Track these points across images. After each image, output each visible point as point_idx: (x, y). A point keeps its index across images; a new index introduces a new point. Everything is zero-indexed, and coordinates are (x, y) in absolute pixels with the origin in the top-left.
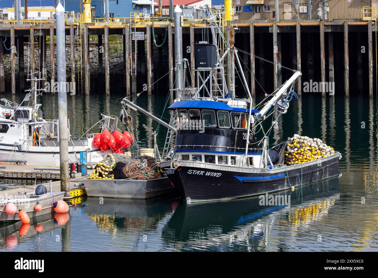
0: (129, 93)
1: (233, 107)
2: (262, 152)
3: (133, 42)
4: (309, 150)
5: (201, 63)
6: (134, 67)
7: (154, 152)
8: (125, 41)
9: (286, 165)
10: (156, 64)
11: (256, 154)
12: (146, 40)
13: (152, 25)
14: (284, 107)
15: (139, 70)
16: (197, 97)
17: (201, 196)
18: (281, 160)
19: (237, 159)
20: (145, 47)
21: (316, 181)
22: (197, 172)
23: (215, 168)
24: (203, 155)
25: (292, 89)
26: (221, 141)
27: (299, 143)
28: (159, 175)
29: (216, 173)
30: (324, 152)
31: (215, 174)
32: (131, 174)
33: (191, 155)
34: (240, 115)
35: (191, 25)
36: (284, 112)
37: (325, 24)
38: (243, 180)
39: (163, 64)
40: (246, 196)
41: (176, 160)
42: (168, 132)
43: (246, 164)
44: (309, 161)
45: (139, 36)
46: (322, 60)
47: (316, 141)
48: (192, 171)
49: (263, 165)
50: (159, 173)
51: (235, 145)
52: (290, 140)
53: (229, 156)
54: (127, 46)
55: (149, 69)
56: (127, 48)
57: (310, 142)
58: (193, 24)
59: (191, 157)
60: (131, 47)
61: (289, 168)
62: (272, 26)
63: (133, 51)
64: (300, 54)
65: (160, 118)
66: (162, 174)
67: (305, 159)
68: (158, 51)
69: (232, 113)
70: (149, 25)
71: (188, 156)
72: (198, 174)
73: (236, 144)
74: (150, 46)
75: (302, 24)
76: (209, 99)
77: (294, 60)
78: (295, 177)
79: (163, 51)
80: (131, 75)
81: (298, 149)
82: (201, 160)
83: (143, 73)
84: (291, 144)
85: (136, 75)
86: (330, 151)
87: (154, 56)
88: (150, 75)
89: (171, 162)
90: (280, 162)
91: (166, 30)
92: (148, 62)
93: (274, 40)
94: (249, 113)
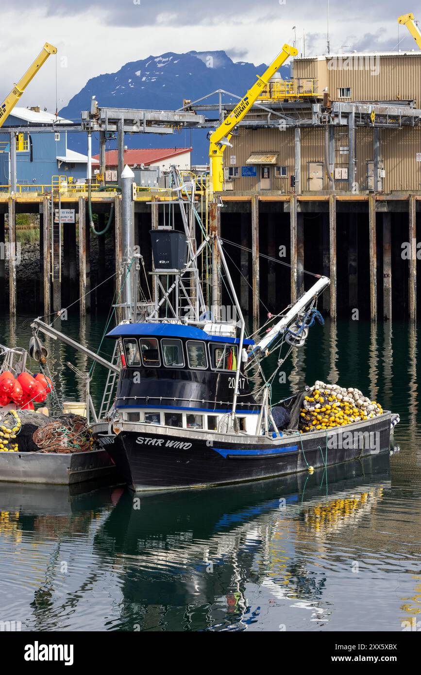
0: (48, 312)
1: (213, 334)
2: (260, 409)
3: (56, 226)
4: (339, 407)
5: (160, 262)
6: (56, 268)
7: (86, 409)
8: (43, 225)
9: (301, 431)
10: (94, 263)
11: (250, 413)
12: (78, 223)
13: (88, 198)
14: (300, 335)
15: (66, 273)
16: (154, 318)
17: (158, 480)
18: (293, 423)
19: (218, 420)
20: (77, 234)
21: (350, 459)
22: (151, 441)
23: (182, 434)
24: (162, 413)
25: (314, 306)
26: (193, 391)
27: (323, 395)
28: (92, 445)
29: (183, 443)
30: (365, 411)
31: (181, 445)
32: (45, 443)
33: (142, 412)
34: (224, 349)
35: (153, 197)
36: (299, 343)
37: (378, 199)
38: (228, 455)
39: (107, 264)
40: (233, 481)
41: (118, 421)
42: (109, 375)
43: (233, 429)
44: (339, 425)
45: (66, 217)
46: (371, 260)
47: (352, 393)
48: (143, 439)
49: (261, 430)
50: (92, 443)
51: (216, 398)
52: (309, 390)
53: (206, 415)
54: (46, 232)
55: (82, 272)
56: (46, 236)
57: (341, 394)
58: (156, 197)
59: (142, 417)
60: (53, 234)
61: (305, 437)
62: (289, 202)
63: (56, 241)
64: (336, 248)
65: (95, 352)
66: (97, 444)
67: (333, 422)
68: (98, 242)
69: (210, 344)
70: (83, 198)
71: (138, 414)
72: (153, 444)
73: (217, 396)
74: (85, 234)
75: (339, 198)
76: (174, 321)
77: (326, 258)
78: (315, 451)
79: (106, 242)
80: (53, 281)
81: (322, 405)
82: (159, 422)
83: (72, 279)
84: (310, 397)
85: (60, 281)
86: (374, 410)
87: (91, 250)
88: (83, 281)
89: (108, 424)
90: (291, 427)
91: (112, 206)
92: (80, 260)
93: (291, 224)
94: (239, 345)
